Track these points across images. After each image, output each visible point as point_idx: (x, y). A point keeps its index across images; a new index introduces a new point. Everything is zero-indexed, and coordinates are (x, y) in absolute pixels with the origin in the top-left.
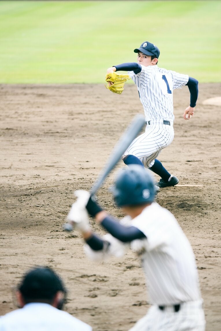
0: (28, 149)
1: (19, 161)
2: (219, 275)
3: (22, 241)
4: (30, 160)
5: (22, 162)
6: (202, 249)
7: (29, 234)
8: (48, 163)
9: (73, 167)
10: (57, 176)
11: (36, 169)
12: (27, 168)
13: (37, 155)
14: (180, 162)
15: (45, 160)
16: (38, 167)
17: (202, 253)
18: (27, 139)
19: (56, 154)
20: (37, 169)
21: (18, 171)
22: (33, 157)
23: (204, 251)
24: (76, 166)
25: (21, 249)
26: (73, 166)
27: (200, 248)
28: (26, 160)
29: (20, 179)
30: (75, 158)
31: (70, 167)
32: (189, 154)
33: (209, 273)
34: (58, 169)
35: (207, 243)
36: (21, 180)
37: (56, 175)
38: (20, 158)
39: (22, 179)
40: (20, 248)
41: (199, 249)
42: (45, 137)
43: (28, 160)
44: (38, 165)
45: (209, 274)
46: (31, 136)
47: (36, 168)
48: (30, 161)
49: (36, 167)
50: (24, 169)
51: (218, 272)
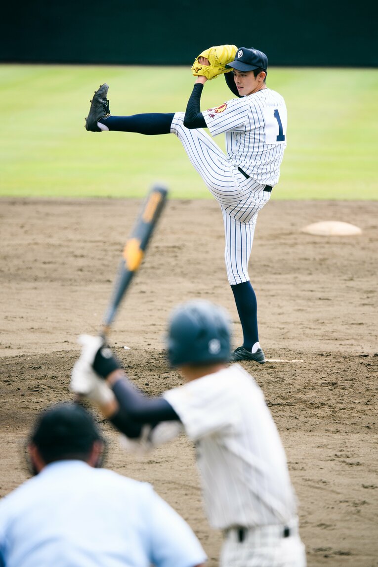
0: (19, 300)
1: (5, 318)
2: (328, 504)
3: (9, 446)
4: (22, 317)
5: (9, 320)
6: (302, 463)
7: (20, 435)
8: (52, 322)
9: (91, 329)
10: (67, 343)
11: (32, 332)
12: (18, 330)
13: (33, 309)
14: (264, 323)
15: (47, 318)
16: (35, 328)
17: (301, 468)
18: (18, 284)
19: (65, 309)
20: (34, 332)
21: (3, 334)
22: (27, 313)
23: (304, 465)
24: (96, 328)
25: (7, 459)
26: (93, 327)
27: (297, 462)
28: (15, 318)
29: (6, 347)
30: (95, 314)
31: (87, 329)
32: (280, 311)
33: (312, 501)
34: (67, 333)
35: (308, 454)
36: (7, 349)
37: (65, 342)
38: (6, 314)
39: (9, 347)
40: (6, 457)
41: (295, 462)
42: (46, 281)
43: (19, 317)
44: (36, 325)
45: (312, 503)
46: (24, 280)
47: (32, 330)
48: (22, 320)
49: (32, 328)
50: (13, 332)
51: (326, 500)
